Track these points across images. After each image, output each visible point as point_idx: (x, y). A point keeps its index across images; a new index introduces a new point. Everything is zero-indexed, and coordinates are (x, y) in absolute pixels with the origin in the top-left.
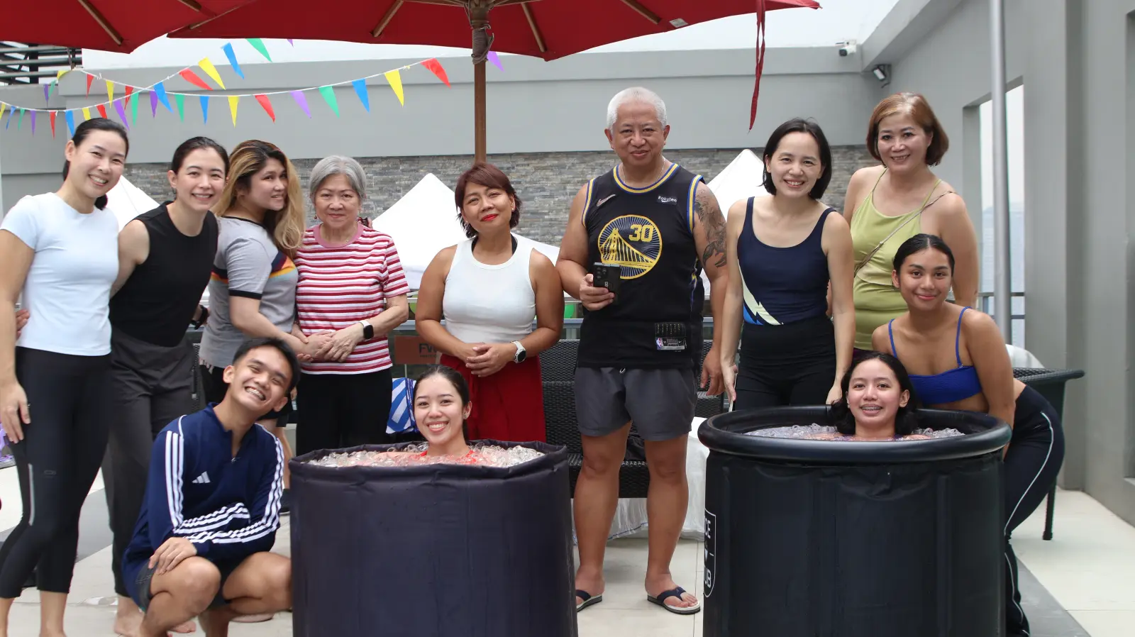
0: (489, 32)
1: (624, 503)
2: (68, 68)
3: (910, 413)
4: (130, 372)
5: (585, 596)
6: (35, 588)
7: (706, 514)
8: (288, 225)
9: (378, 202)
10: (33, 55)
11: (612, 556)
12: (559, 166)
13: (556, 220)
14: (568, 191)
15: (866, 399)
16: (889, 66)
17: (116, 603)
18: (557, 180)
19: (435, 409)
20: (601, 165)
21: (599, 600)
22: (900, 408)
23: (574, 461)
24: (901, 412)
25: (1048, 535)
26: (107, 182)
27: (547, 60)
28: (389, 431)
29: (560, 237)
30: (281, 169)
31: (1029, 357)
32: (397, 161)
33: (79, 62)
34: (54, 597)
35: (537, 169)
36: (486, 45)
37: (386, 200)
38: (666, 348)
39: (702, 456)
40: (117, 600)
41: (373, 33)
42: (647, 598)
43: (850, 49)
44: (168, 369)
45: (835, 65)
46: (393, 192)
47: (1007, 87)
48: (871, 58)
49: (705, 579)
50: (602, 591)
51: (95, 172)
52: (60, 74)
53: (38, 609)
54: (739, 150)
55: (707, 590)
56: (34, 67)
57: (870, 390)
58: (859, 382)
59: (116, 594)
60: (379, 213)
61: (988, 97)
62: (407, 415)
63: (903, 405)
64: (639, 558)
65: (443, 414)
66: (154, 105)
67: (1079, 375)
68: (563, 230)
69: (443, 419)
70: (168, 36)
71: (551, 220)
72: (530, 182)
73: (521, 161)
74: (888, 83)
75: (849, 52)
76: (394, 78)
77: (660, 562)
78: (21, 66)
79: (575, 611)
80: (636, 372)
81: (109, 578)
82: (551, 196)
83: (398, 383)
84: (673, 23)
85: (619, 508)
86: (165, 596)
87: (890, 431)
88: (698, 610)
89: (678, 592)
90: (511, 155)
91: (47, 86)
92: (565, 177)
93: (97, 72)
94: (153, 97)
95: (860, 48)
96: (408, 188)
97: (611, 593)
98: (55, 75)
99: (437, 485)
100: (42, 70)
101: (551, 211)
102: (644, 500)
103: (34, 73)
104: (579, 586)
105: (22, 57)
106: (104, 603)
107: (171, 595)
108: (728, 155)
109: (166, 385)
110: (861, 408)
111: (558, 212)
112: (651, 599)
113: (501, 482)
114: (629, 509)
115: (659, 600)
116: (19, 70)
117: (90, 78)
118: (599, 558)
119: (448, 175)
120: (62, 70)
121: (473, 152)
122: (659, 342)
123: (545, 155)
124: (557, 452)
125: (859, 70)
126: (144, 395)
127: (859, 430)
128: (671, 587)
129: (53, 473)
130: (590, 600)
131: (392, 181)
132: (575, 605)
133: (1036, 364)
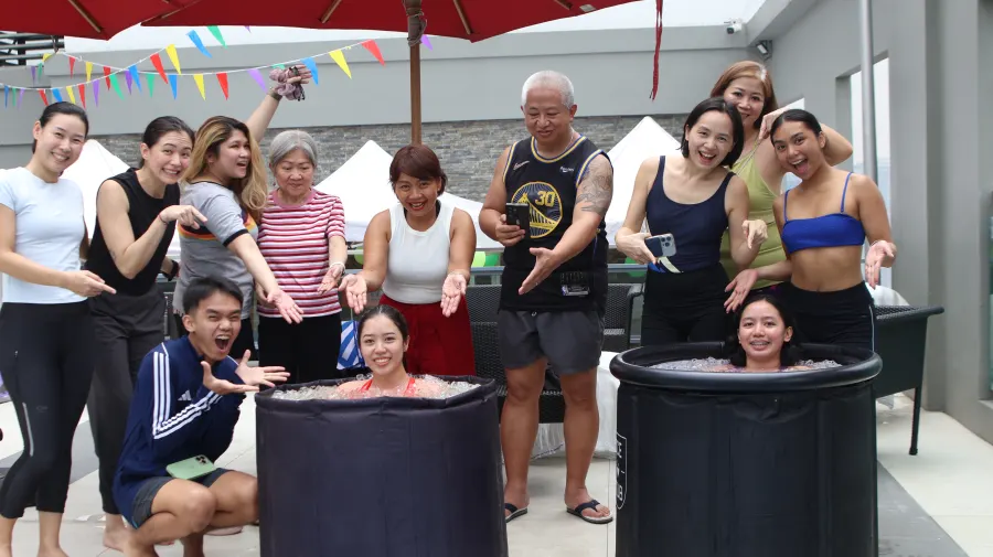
0: (422, 18)
1: (544, 428)
2: (52, 51)
3: (794, 346)
4: (108, 318)
5: (512, 508)
6: (34, 508)
7: (618, 438)
8: (254, 188)
9: (325, 166)
10: (21, 40)
11: (534, 473)
12: (482, 133)
13: (481, 179)
14: (492, 155)
15: (755, 336)
16: (771, 42)
17: (104, 519)
18: (482, 144)
19: (380, 346)
20: (520, 131)
21: (525, 512)
22: (785, 343)
23: (501, 392)
24: (785, 345)
25: (913, 451)
26: (68, 158)
27: (473, 41)
28: (340, 367)
29: (484, 195)
30: (244, 140)
31: (895, 296)
32: (342, 130)
33: (62, 46)
34: (51, 516)
35: (463, 135)
36: (420, 29)
37: (331, 164)
38: (571, 293)
39: (613, 386)
40: (104, 517)
41: (321, 20)
42: (566, 509)
43: (737, 27)
44: (143, 314)
45: (722, 41)
46: (339, 156)
47: (874, 60)
48: (754, 35)
49: (618, 493)
50: (527, 504)
51: (57, 151)
52: (45, 57)
53: (37, 525)
54: (640, 117)
55: (619, 502)
56: (22, 51)
57: (758, 328)
58: (749, 321)
59: (104, 513)
60: (327, 176)
61: (857, 69)
62: (355, 353)
63: (787, 340)
64: (558, 475)
65: (388, 350)
66: (129, 84)
67: (940, 311)
68: (487, 189)
69: (388, 355)
70: (143, 25)
71: (476, 180)
72: (458, 147)
73: (450, 129)
74: (770, 57)
75: (735, 30)
76: (338, 56)
77: (577, 478)
78: (10, 50)
79: (505, 522)
80: (546, 315)
81: (98, 498)
82: (477, 159)
83: (348, 325)
84: (583, 8)
85: (540, 431)
86: (166, 517)
87: (776, 362)
88: (611, 520)
89: (594, 504)
90: (441, 123)
91: (33, 69)
92: (488, 142)
93: (78, 55)
94: (128, 76)
95: (745, 26)
96: (352, 153)
97: (535, 506)
98: (41, 57)
99: (383, 415)
100: (28, 53)
101: (477, 171)
102: (562, 425)
103: (22, 56)
104: (508, 499)
105: (12, 42)
106: (93, 520)
107: (175, 515)
108: (631, 121)
109: (141, 328)
110: (751, 343)
111: (483, 172)
112: (570, 511)
113: (439, 411)
114: (550, 433)
115: (577, 511)
116: (9, 54)
117: (72, 61)
118: (524, 475)
119: (386, 142)
120: (47, 53)
121: (410, 121)
122: (565, 289)
123: (471, 123)
124: (487, 385)
125: (744, 45)
126: (122, 338)
127: (749, 362)
128: (587, 500)
129: (46, 408)
130: (517, 512)
131: (338, 147)
132: (504, 517)
133: (902, 303)
